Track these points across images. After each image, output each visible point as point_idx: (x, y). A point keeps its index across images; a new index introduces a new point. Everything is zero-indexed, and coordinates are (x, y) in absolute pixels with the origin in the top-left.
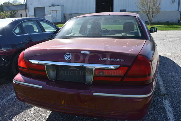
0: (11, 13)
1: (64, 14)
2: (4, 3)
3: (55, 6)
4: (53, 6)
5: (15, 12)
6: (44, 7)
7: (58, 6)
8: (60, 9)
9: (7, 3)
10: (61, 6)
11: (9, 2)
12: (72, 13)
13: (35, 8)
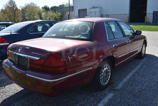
0: (61, 14)
1: (102, 15)
2: (59, 6)
3: (95, 8)
4: (94, 8)
5: (64, 13)
6: (86, 9)
7: (98, 8)
8: (99, 11)
9: (62, 5)
10: (100, 8)
11: (63, 5)
12: (109, 14)
13: (79, 10)
